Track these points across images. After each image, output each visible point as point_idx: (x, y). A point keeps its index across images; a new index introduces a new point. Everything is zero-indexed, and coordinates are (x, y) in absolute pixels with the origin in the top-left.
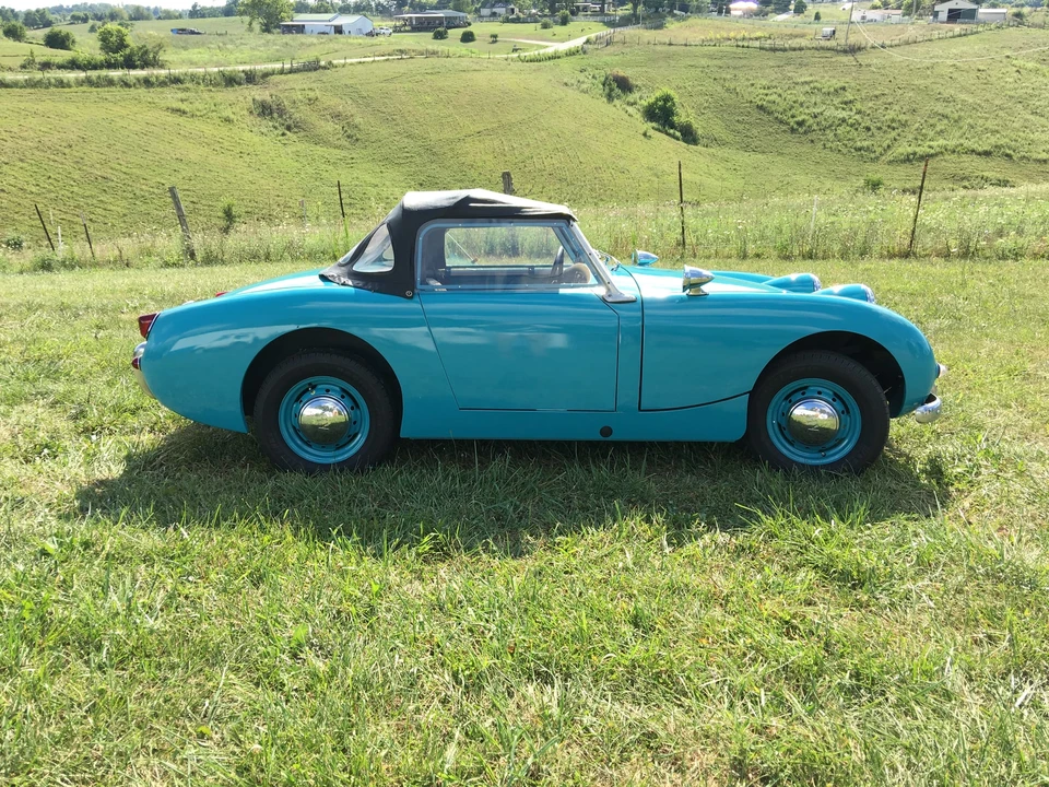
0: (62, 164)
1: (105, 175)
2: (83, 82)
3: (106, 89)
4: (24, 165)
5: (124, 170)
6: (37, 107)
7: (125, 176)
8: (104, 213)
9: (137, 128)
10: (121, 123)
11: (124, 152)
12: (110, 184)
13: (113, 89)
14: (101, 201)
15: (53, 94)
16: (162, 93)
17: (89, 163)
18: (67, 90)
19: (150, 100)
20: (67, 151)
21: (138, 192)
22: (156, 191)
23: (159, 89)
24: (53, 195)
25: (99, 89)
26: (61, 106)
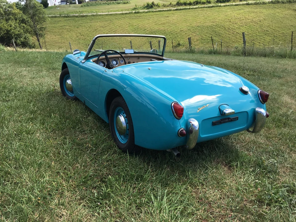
0: (256, 26)
1: (267, 30)
2: (270, 2)
3: (276, 4)
4: (246, 26)
5: (274, 28)
6: (254, 10)
7: (273, 30)
8: (263, 41)
9: (282, 16)
10: (278, 14)
11: (275, 23)
12: (268, 32)
13: (279, 4)
14: (264, 37)
15: (261, 6)
16: (294, 5)
17: (264, 26)
18: (265, 5)
19: (289, 7)
20: (259, 23)
21: (275, 35)
22: (281, 35)
23: (293, 4)
24: (251, 35)
25: (274, 5)
26: (261, 10)
